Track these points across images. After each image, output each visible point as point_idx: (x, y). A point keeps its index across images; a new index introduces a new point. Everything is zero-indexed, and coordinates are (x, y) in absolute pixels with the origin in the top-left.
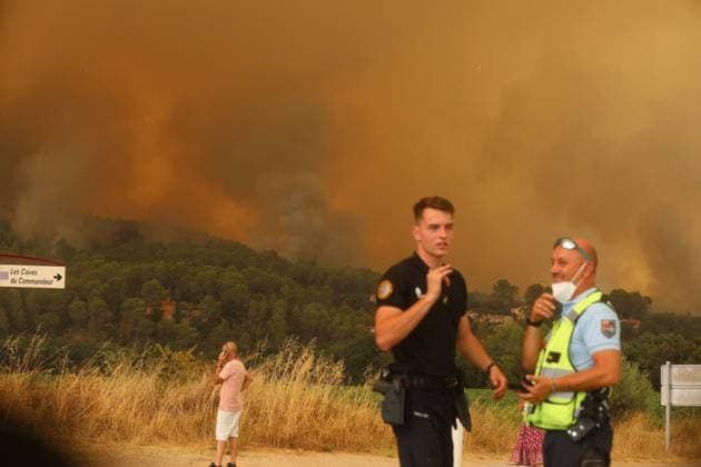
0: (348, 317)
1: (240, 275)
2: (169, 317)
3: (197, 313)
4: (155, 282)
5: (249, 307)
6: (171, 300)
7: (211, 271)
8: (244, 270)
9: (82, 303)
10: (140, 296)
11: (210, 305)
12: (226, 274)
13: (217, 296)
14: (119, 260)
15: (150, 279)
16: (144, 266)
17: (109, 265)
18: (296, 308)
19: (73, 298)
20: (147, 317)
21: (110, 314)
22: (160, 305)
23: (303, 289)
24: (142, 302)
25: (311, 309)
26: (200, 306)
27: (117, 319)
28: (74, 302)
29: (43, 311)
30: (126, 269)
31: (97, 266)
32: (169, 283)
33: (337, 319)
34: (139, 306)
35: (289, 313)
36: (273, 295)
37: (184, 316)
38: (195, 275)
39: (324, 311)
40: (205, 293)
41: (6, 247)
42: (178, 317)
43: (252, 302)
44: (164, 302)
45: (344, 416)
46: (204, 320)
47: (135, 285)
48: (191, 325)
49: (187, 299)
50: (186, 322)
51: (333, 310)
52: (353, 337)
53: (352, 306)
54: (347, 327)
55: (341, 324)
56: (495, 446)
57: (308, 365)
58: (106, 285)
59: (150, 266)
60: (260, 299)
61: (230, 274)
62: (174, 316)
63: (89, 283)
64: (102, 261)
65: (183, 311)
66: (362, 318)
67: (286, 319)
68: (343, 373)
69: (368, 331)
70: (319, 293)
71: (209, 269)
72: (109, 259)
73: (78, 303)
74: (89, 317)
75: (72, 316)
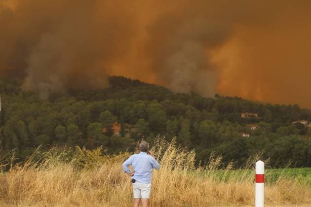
0: (228, 128)
1: (160, 105)
2: (117, 133)
3: (134, 130)
4: (107, 111)
5: (166, 125)
6: (118, 123)
7: (142, 104)
8: (163, 102)
9: (63, 127)
10: (99, 122)
11: (142, 125)
12: (152, 105)
13: (146, 119)
14: (85, 100)
15: (104, 110)
16: (100, 103)
17: (79, 103)
18: (196, 124)
19: (57, 124)
20: (104, 134)
21: (81, 133)
22: (112, 126)
23: (199, 112)
24: (99, 124)
25: (205, 124)
26: (136, 125)
27: (85, 136)
28: (58, 127)
29: (39, 134)
30: (90, 105)
31: (71, 104)
32: (116, 112)
33: (221, 129)
34: (98, 128)
35: (192, 127)
36: (182, 117)
37: (127, 132)
38: (132, 107)
39: (213, 125)
40: (139, 118)
41: (14, 95)
42: (123, 133)
43: (169, 122)
44: (114, 125)
45: (197, 186)
46: (139, 134)
47: (95, 114)
48: (131, 138)
49: (127, 121)
50: (128, 135)
51: (219, 124)
52: (231, 140)
53: (230, 121)
54: (227, 134)
55: (224, 132)
56: (296, 200)
57: (172, 154)
58: (77, 115)
59: (104, 102)
60: (173, 120)
61: (154, 105)
62: (120, 132)
63: (67, 115)
64: (74, 101)
65: (126, 130)
66: (237, 128)
67: (190, 131)
68: (195, 158)
69: (241, 136)
70: (209, 113)
71: (141, 102)
72: (78, 100)
73: (60, 127)
74: (68, 136)
75: (57, 136)
